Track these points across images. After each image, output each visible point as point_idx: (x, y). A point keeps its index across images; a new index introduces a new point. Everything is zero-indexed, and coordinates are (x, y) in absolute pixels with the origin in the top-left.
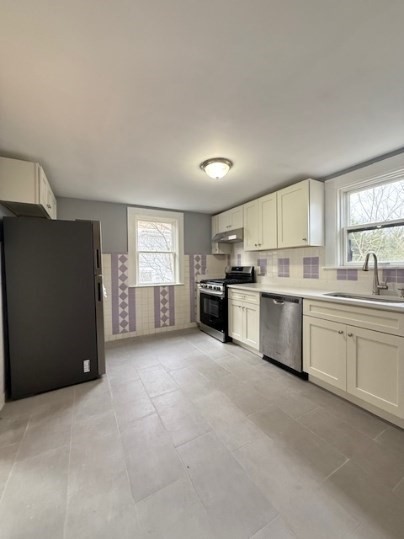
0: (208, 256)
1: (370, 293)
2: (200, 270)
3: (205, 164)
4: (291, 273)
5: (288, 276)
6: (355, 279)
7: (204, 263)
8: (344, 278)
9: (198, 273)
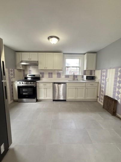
0: (15, 70)
1: (72, 80)
2: (13, 76)
3: (52, 37)
4: (53, 77)
5: (52, 77)
6: (68, 77)
7: (14, 73)
8: (66, 77)
9: (12, 78)
